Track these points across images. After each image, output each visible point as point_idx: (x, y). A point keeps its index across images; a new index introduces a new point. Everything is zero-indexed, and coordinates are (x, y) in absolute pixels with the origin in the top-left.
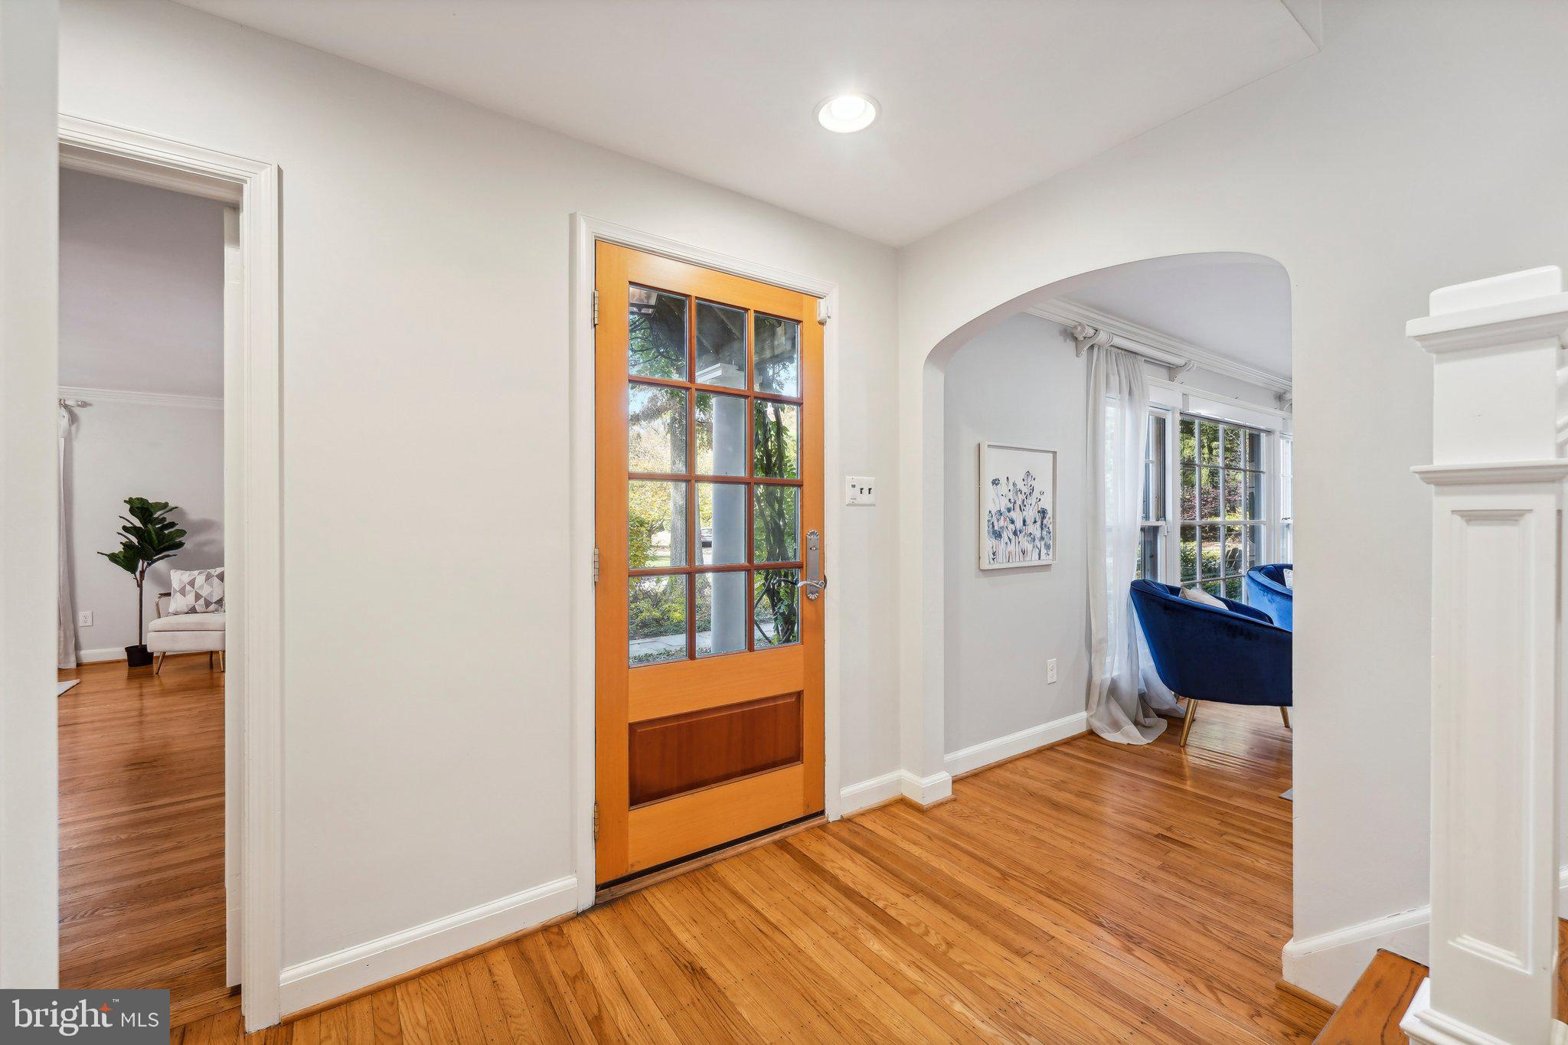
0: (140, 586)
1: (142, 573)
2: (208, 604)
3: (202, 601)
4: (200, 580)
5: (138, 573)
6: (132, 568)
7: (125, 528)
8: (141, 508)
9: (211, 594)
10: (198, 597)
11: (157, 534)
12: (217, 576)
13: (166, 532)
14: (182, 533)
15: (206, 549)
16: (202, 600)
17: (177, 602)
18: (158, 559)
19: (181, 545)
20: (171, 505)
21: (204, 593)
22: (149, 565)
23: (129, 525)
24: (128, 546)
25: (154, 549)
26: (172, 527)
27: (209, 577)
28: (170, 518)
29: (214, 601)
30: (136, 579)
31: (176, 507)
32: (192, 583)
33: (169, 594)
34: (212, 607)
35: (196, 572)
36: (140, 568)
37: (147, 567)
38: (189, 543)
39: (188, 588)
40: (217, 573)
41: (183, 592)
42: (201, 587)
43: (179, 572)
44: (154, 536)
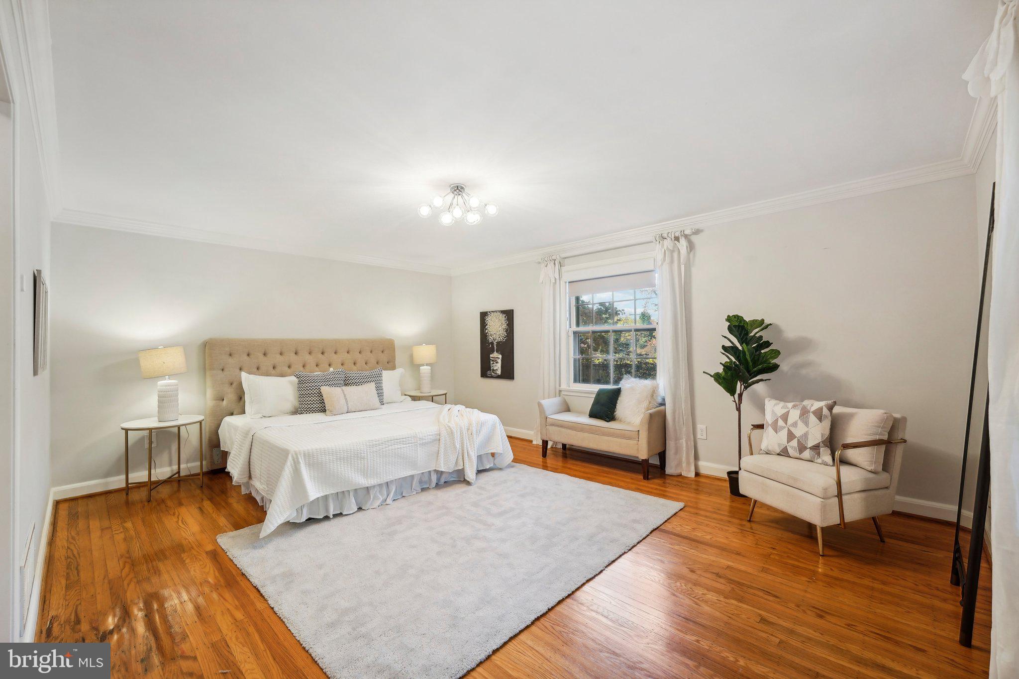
0: (739, 409)
1: (740, 395)
2: (802, 448)
3: (794, 443)
4: (794, 415)
5: (736, 396)
6: (731, 391)
7: (724, 347)
8: (738, 326)
9: (806, 435)
10: (791, 436)
11: (751, 354)
12: (814, 413)
13: (762, 351)
14: (777, 353)
15: (804, 372)
16: (796, 439)
17: (771, 439)
18: (754, 383)
19: (775, 367)
20: (767, 322)
21: (798, 432)
22: (746, 388)
23: (728, 344)
24: (727, 367)
25: (748, 371)
26: (767, 347)
27: (804, 413)
28: (766, 336)
29: (809, 446)
30: (735, 401)
31: (771, 324)
32: (785, 418)
33: (761, 427)
34: (807, 454)
35: (790, 405)
36: (738, 391)
37: (744, 391)
38: (785, 364)
39: (781, 423)
40: (813, 409)
41: (776, 429)
42: (795, 424)
43: (774, 402)
44: (748, 357)
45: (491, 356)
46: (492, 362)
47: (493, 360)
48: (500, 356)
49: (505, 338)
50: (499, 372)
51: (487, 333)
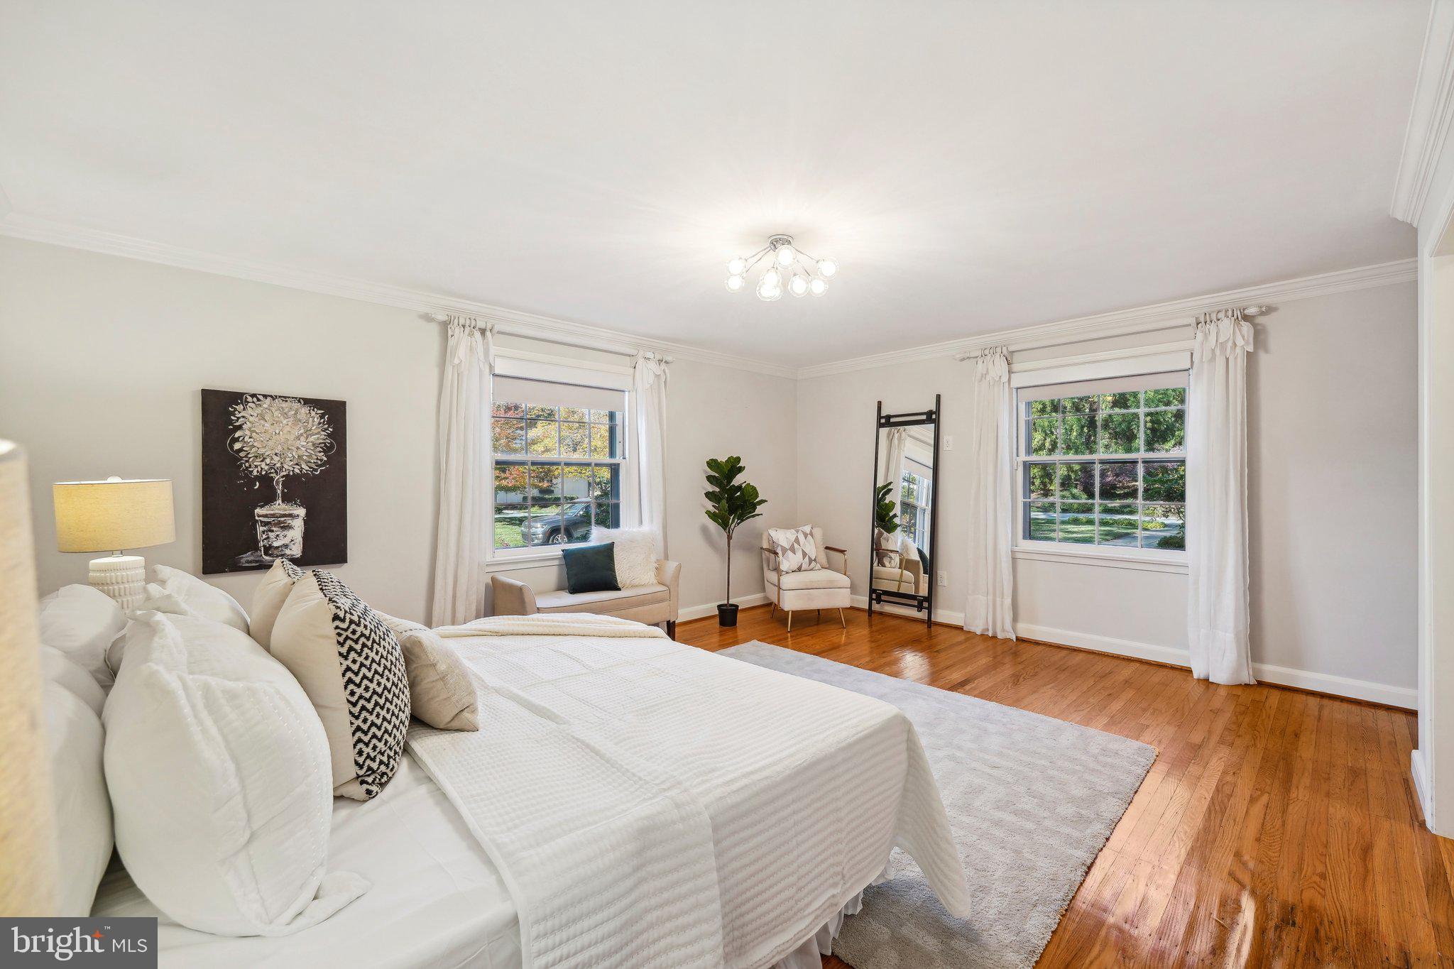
4: (802, 538)
10: (804, 554)
21: (807, 550)
42: (805, 545)
45: (258, 511)
46: (260, 529)
47: (266, 524)
48: (302, 512)
49: (320, 466)
50: (296, 550)
51: (241, 450)
